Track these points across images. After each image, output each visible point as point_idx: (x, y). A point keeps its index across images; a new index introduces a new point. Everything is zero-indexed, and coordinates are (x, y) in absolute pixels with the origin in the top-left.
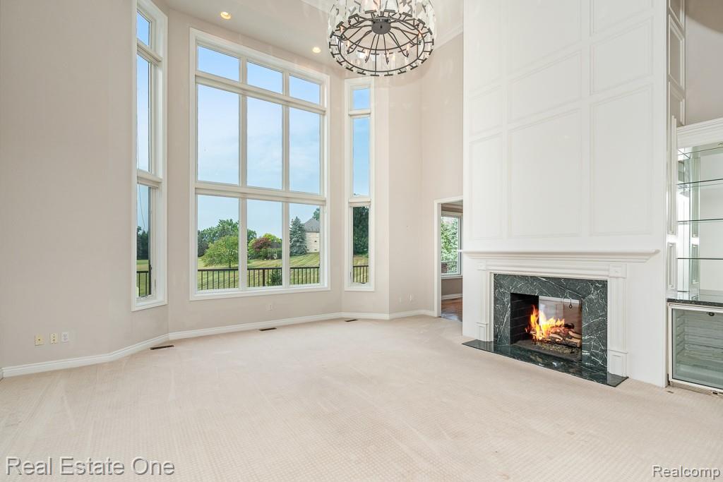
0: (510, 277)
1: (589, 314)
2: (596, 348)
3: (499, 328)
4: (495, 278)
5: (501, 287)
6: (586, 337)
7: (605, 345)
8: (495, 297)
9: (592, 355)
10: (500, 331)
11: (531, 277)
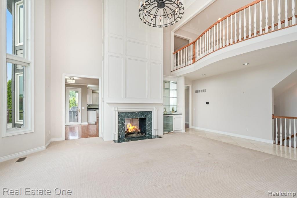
0: (125, 113)
1: (148, 121)
2: (150, 130)
3: (121, 133)
4: (119, 114)
5: (121, 117)
6: (148, 128)
7: (152, 129)
8: (118, 121)
9: (149, 133)
10: (121, 134)
11: (133, 112)
